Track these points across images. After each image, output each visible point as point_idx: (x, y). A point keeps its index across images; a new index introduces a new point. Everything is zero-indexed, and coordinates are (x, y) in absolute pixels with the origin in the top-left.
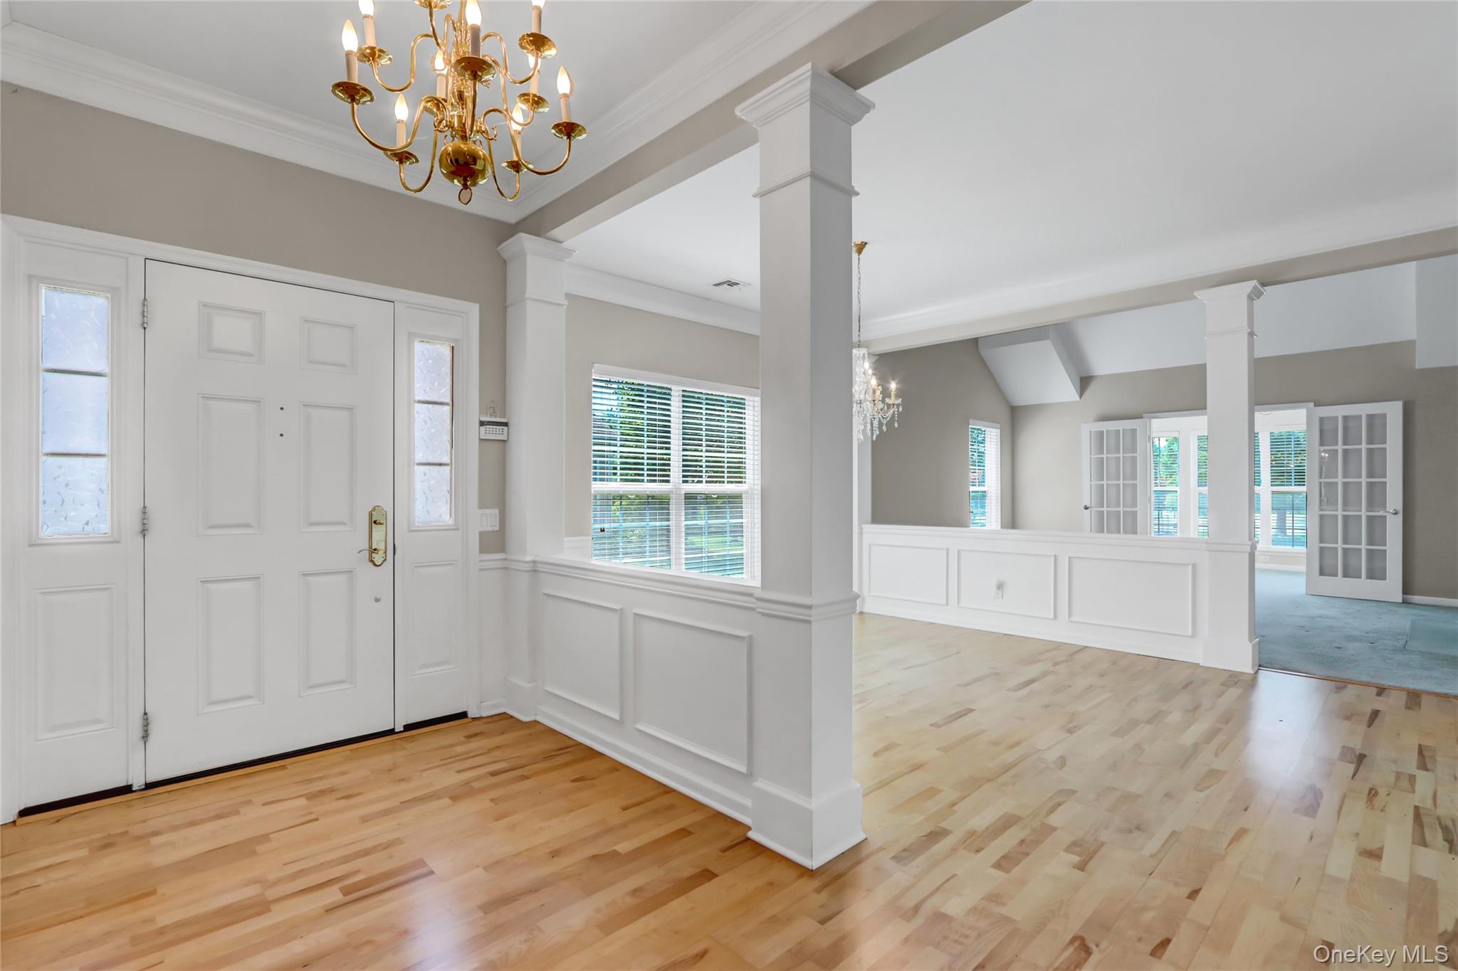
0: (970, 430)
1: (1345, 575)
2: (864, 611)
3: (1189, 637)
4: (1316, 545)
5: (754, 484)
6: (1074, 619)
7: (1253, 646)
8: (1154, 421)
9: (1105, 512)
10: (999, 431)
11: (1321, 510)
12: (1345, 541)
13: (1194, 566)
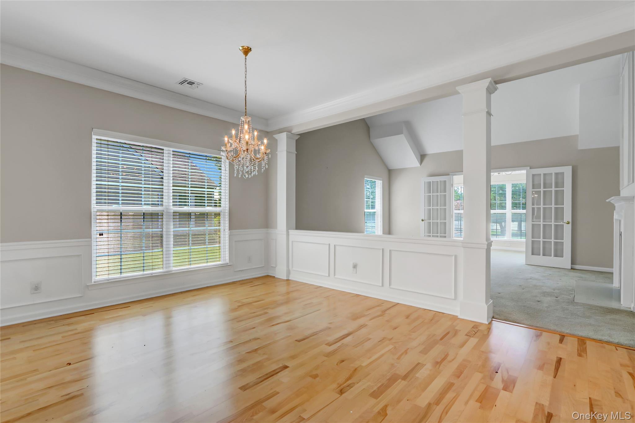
0: (365, 181)
1: (544, 255)
2: (290, 279)
3: (453, 299)
4: (530, 239)
5: (225, 207)
6: (391, 287)
7: (488, 307)
8: (454, 177)
9: (431, 223)
10: (382, 181)
11: (533, 221)
12: (544, 238)
13: (456, 256)
